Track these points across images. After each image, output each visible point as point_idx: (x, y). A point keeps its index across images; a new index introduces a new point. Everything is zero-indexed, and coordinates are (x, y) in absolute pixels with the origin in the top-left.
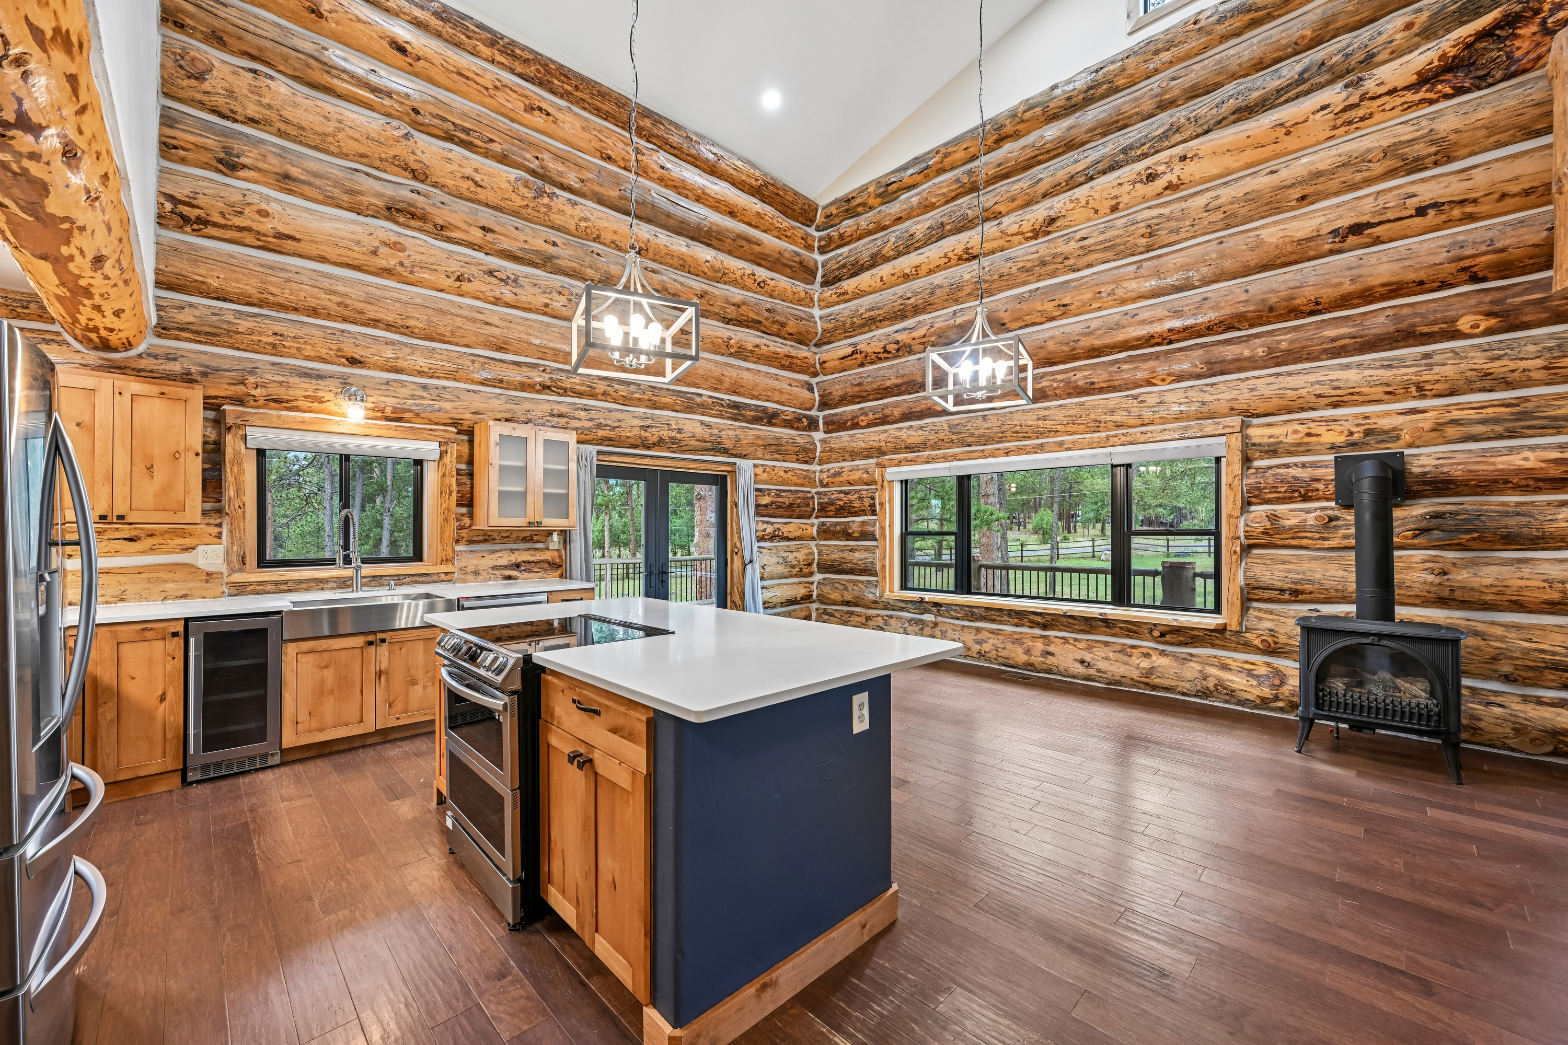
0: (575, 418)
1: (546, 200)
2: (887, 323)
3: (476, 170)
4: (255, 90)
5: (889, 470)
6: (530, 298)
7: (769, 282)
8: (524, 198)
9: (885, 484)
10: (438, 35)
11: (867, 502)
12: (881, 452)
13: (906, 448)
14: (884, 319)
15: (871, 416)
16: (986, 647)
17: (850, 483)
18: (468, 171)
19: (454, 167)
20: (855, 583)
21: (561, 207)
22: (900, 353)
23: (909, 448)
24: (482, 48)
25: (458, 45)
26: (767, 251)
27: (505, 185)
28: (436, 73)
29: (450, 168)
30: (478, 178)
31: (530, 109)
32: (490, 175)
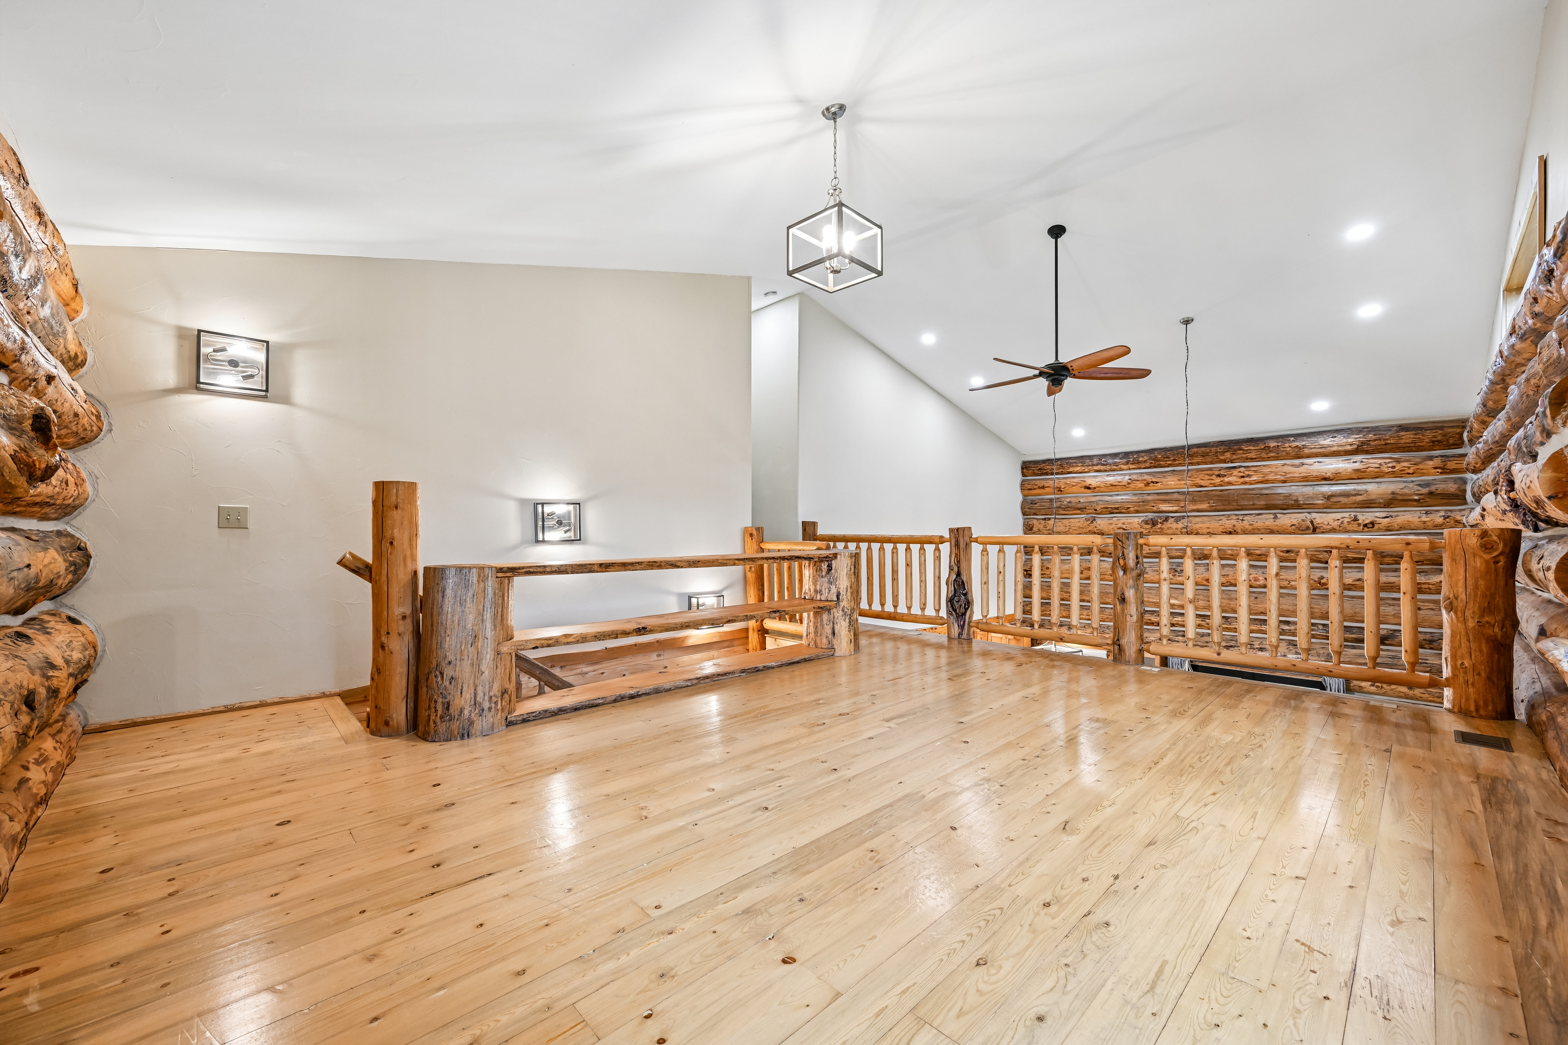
0: (1175, 641)
1: (1159, 526)
3: (1123, 524)
4: (1045, 527)
6: (1152, 578)
7: (1379, 520)
8: (1146, 529)
10: (1105, 471)
18: (1120, 525)
19: (1113, 526)
21: (1169, 525)
24: (1123, 467)
25: (1114, 470)
26: (1373, 497)
27: (1137, 526)
28: (1102, 489)
29: (1111, 527)
30: (1124, 526)
31: (1148, 484)
32: (1130, 523)
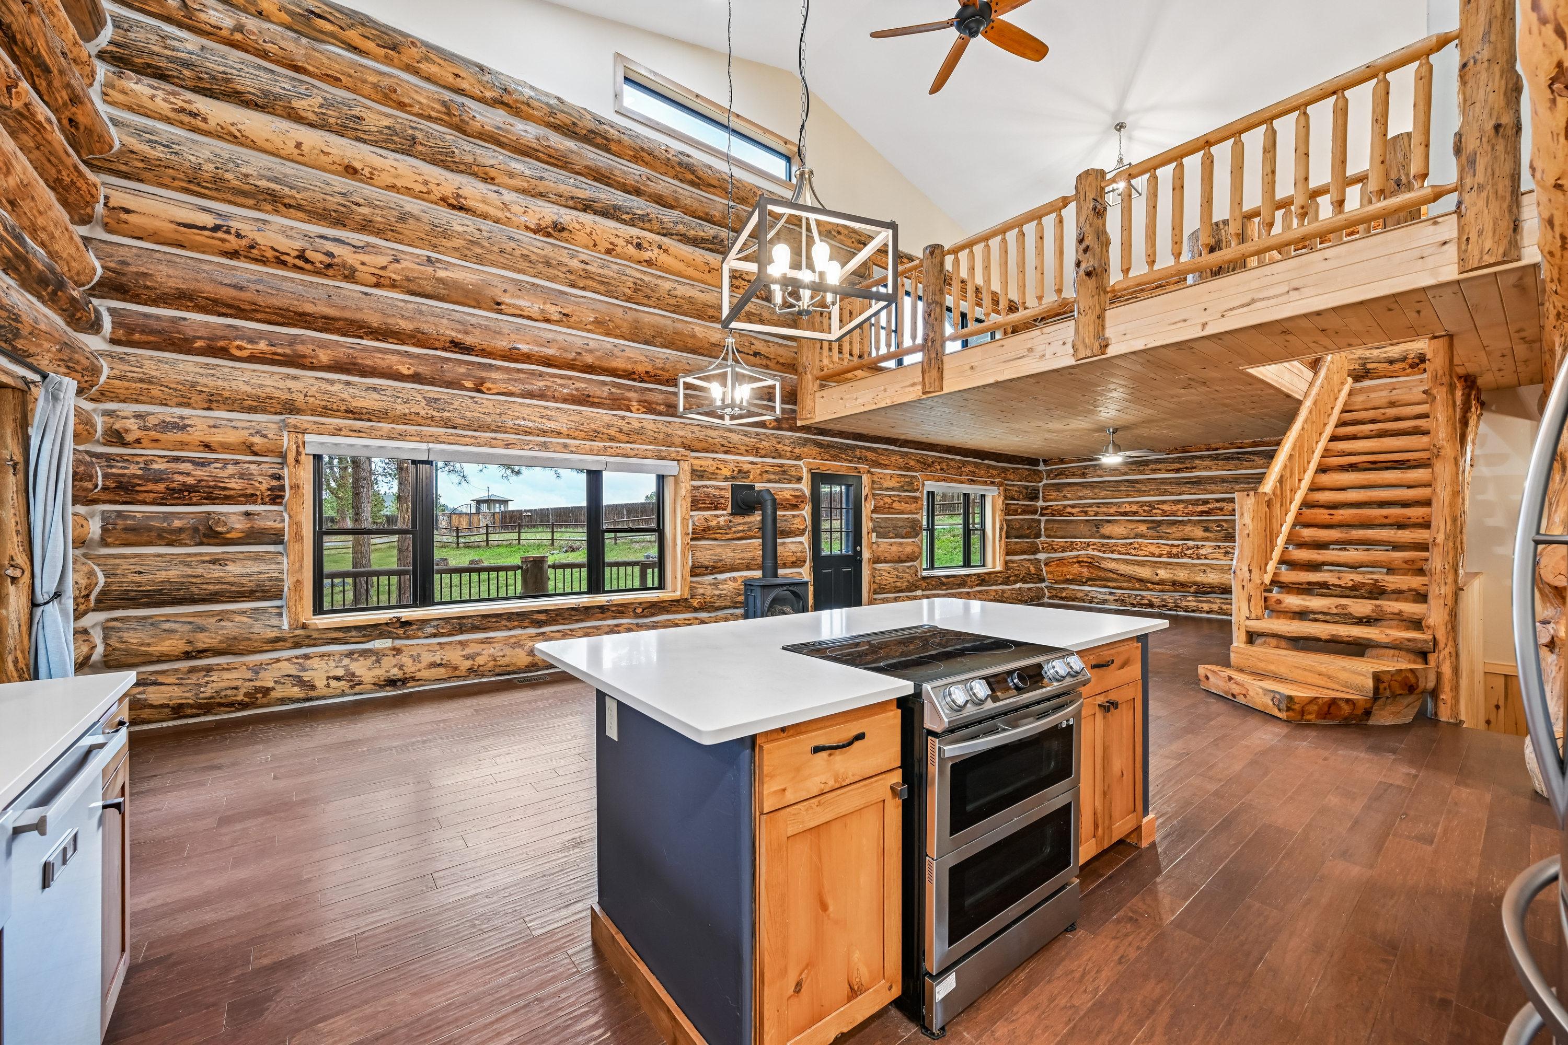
2: (300, 214)
5: (308, 438)
9: (303, 458)
11: (264, 485)
12: (290, 408)
13: (348, 411)
14: (299, 207)
15: (262, 346)
16: (480, 660)
17: (207, 447)
20: (222, 617)
22: (330, 272)
23: (353, 413)
